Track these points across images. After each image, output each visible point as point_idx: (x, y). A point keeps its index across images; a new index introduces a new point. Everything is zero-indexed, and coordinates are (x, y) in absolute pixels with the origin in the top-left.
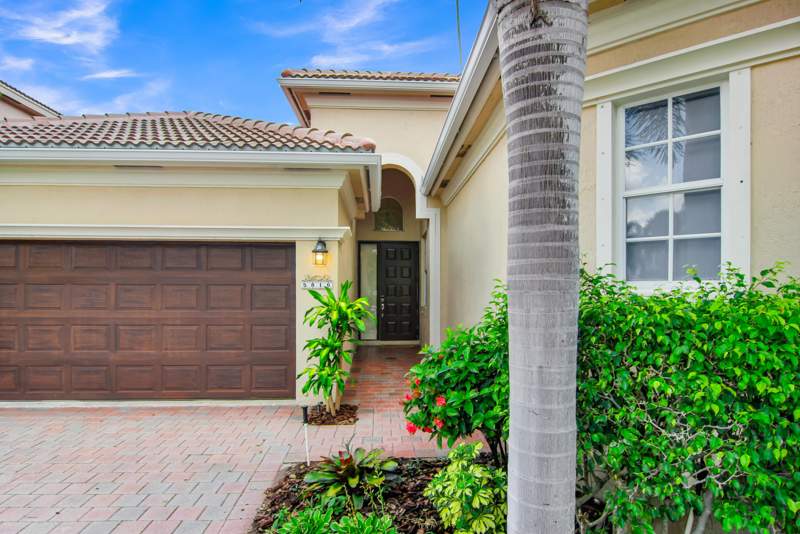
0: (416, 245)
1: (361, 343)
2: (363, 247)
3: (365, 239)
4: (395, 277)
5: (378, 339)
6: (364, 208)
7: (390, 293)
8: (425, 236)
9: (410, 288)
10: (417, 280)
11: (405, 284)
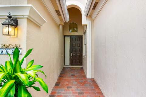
0: (82, 36)
1: (65, 66)
2: (66, 37)
3: (66, 35)
4: (75, 46)
5: (70, 65)
6: (63, 21)
7: (74, 51)
8: (85, 33)
9: (80, 50)
10: (82, 47)
11: (78, 48)
